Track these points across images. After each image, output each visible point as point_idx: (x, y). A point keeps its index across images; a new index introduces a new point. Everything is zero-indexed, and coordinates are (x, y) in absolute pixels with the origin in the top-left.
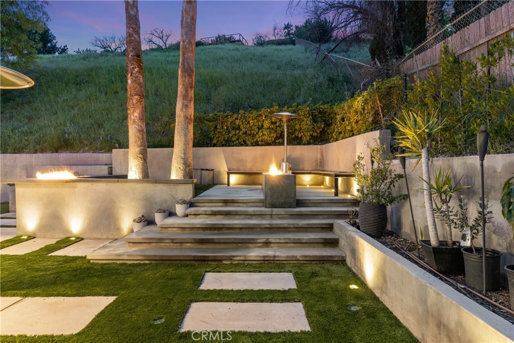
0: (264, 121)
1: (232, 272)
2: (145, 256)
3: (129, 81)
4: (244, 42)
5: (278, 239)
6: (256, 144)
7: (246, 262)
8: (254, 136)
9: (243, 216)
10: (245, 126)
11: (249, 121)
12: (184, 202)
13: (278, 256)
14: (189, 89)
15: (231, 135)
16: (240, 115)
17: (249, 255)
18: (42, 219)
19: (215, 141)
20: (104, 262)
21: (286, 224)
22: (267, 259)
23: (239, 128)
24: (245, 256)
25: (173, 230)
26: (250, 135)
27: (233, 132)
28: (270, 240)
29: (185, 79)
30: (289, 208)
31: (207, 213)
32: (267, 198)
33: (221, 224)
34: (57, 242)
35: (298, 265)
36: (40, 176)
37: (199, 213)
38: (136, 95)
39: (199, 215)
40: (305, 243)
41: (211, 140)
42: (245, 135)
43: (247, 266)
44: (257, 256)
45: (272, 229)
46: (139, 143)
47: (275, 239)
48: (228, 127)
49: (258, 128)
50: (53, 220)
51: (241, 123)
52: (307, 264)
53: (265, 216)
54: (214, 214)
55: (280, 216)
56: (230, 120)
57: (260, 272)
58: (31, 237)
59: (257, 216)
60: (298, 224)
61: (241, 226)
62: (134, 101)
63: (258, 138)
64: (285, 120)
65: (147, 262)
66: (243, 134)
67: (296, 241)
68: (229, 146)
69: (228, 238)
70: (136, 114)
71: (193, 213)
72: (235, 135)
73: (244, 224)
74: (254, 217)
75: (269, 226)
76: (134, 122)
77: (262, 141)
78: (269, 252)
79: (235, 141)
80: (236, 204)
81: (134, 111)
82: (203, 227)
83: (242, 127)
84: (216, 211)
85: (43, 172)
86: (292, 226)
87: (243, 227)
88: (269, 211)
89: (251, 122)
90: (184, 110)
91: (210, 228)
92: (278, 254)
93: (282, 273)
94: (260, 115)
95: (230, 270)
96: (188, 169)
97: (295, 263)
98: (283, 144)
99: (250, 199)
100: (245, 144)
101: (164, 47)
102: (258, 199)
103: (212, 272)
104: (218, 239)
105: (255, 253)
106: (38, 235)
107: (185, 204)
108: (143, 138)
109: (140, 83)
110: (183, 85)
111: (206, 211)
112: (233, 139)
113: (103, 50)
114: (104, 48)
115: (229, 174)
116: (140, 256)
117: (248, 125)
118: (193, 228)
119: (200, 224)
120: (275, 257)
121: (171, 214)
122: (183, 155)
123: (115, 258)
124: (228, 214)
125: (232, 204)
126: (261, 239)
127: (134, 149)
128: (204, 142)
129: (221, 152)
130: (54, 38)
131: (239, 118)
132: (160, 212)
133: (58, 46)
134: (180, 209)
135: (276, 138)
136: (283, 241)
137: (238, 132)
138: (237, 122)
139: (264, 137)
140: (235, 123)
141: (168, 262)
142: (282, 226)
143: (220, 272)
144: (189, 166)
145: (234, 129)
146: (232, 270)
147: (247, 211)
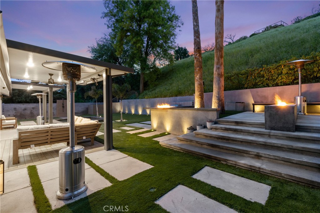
0: (282, 69)
1: (222, 170)
2: (180, 148)
3: (195, 61)
4: (285, 25)
5: (268, 155)
6: (277, 85)
7: (237, 166)
8: (274, 80)
9: (246, 133)
10: (268, 74)
11: (271, 71)
12: (211, 121)
13: (263, 169)
14: (220, 58)
15: (257, 81)
16: (264, 68)
17: (238, 162)
18: (158, 124)
19: (246, 86)
20: (166, 147)
21: (279, 144)
22: (253, 168)
23: (263, 76)
24: (236, 162)
25: (201, 136)
26: (271, 80)
27: (259, 79)
28: (260, 154)
29: (218, 53)
30: (287, 131)
31: (223, 129)
32: (267, 123)
33: (228, 137)
34: (161, 134)
35: (282, 181)
36: (159, 107)
37: (218, 128)
38: (198, 67)
39: (218, 129)
40: (296, 164)
41: (244, 85)
42: (268, 80)
43: (236, 169)
44: (245, 164)
45: (265, 146)
46: (199, 90)
47: (265, 154)
48: (255, 77)
49: (278, 74)
50: (161, 125)
51: (265, 73)
52: (292, 182)
53: (264, 135)
54: (227, 130)
55: (277, 137)
56: (257, 72)
57: (242, 177)
58: (155, 130)
59: (257, 135)
60: (292, 146)
61: (241, 140)
62: (197, 70)
63: (279, 81)
64: (298, 65)
65: (182, 151)
66: (266, 79)
67: (286, 160)
68: (256, 88)
69: (228, 147)
70: (198, 77)
71: (214, 128)
72: (260, 81)
73: (243, 139)
74: (255, 135)
75: (263, 143)
76: (197, 80)
77: (281, 82)
78: (257, 164)
79: (260, 85)
80: (244, 125)
81: (197, 75)
82: (217, 137)
83: (265, 75)
84: (228, 128)
85: (160, 105)
86: (285, 147)
87: (243, 141)
88: (267, 132)
89: (272, 71)
90: (217, 70)
91: (221, 138)
92: (264, 167)
93: (261, 184)
94: (280, 65)
95: (221, 169)
96: (220, 103)
97: (280, 179)
98: (298, 83)
99: (255, 122)
100: (268, 86)
101: (232, 42)
102: (261, 123)
103: (210, 167)
104: (222, 146)
105: (244, 162)
106: (157, 130)
107: (211, 122)
108: (201, 88)
109: (200, 61)
110: (217, 57)
111: (221, 127)
112: (259, 84)
113: (204, 51)
114: (205, 50)
115: (254, 105)
116: (179, 147)
117: (270, 74)
118: (211, 137)
119: (215, 135)
120: (259, 168)
121: (205, 127)
122: (217, 95)
123: (169, 146)
124: (235, 131)
125: (241, 125)
126: (253, 152)
127: (197, 94)
128: (240, 87)
129: (250, 92)
130: (188, 52)
131: (263, 70)
132: (199, 126)
133: (190, 55)
134: (208, 125)
135: (295, 80)
136: (272, 157)
137: (262, 79)
138: (262, 73)
139: (282, 80)
140: (260, 74)
141: (191, 154)
142: (276, 145)
143: (215, 168)
144: (221, 101)
145: (260, 77)
146: (224, 169)
147: (249, 130)
